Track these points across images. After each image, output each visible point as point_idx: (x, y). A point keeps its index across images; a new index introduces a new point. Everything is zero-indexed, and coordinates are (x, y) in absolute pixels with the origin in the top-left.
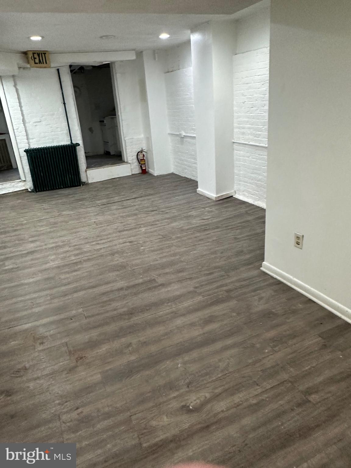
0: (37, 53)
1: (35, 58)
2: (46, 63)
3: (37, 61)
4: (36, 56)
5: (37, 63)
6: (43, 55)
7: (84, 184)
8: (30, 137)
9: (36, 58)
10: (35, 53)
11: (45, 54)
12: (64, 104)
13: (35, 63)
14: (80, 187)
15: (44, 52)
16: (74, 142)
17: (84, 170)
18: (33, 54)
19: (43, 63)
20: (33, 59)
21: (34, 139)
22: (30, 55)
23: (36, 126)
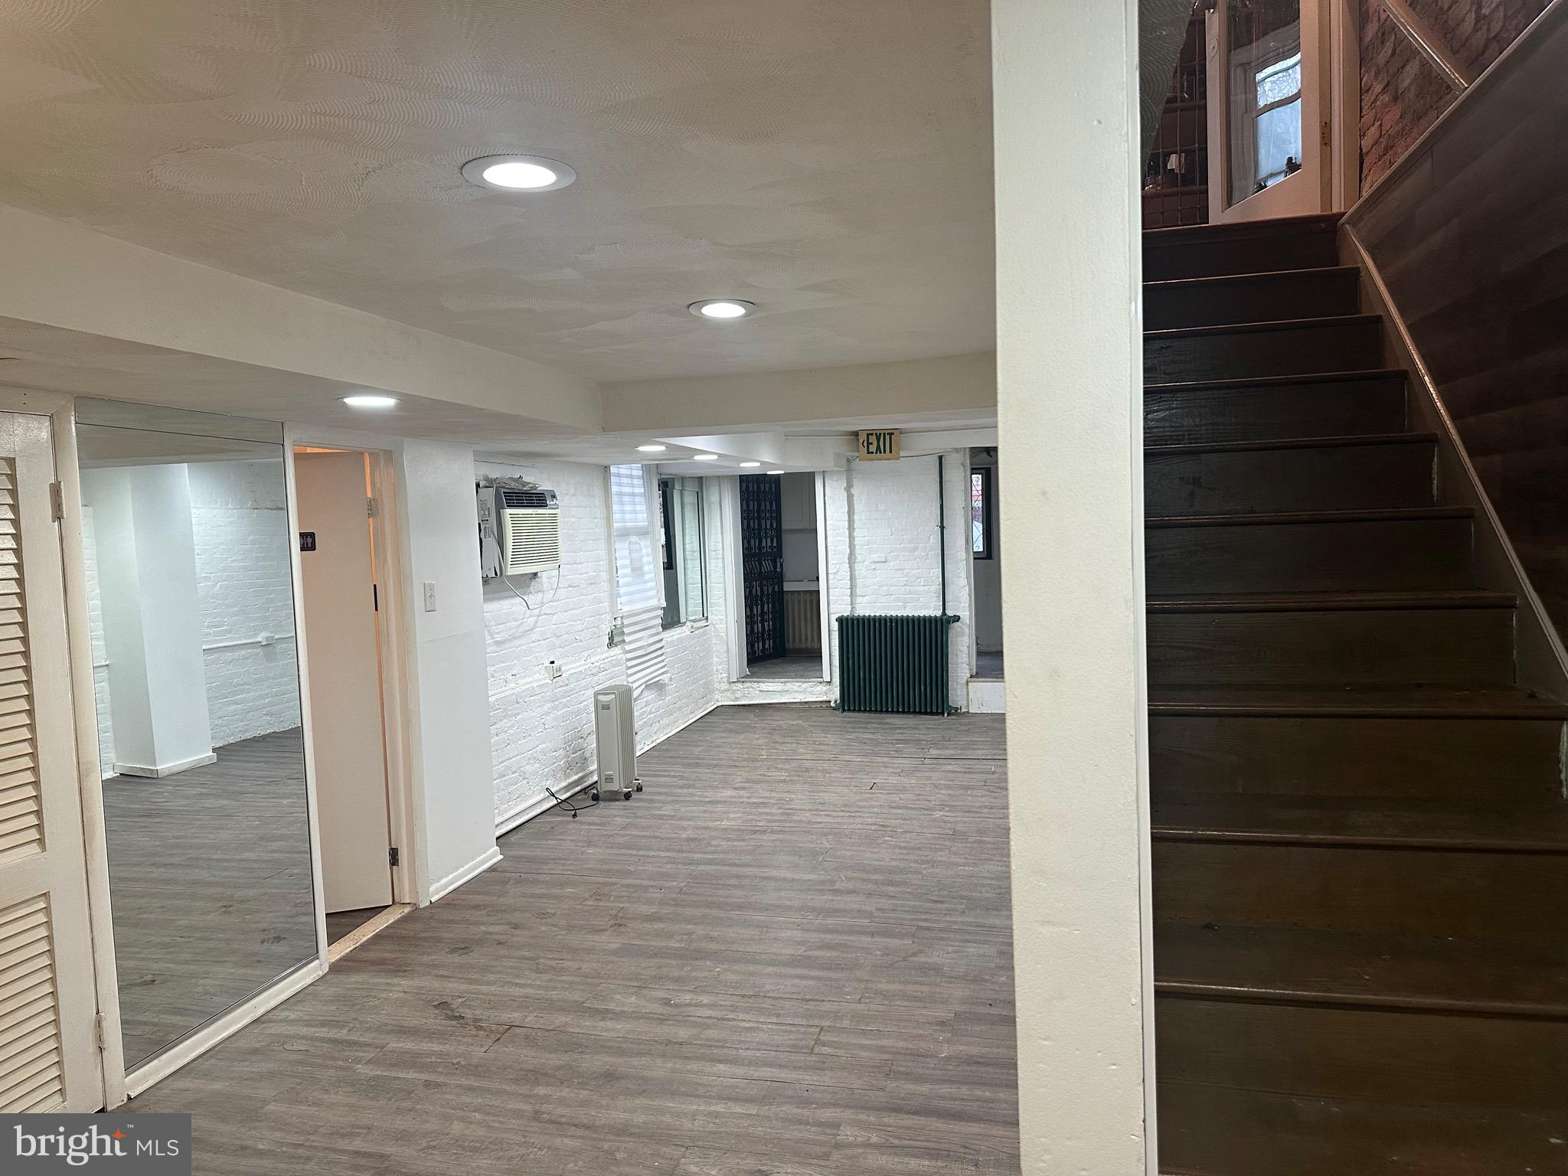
0: (876, 434)
1: (869, 444)
2: (891, 452)
3: (873, 448)
4: (873, 439)
5: (873, 453)
6: (887, 437)
7: (955, 712)
8: (859, 591)
9: (872, 444)
10: (872, 434)
11: (891, 434)
12: (942, 528)
13: (868, 452)
14: (941, 717)
15: (890, 431)
16: (950, 613)
17: (964, 681)
18: (868, 435)
19: (885, 452)
20: (866, 446)
21: (866, 597)
22: (863, 437)
23: (874, 569)
